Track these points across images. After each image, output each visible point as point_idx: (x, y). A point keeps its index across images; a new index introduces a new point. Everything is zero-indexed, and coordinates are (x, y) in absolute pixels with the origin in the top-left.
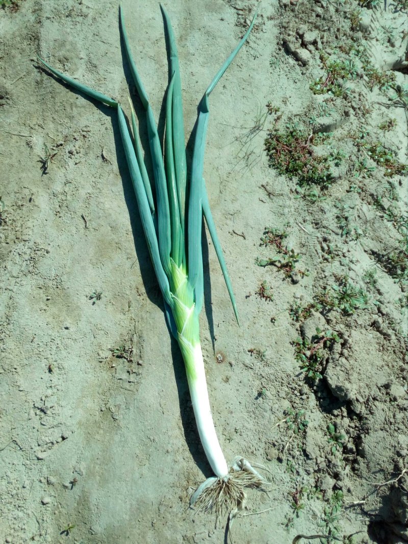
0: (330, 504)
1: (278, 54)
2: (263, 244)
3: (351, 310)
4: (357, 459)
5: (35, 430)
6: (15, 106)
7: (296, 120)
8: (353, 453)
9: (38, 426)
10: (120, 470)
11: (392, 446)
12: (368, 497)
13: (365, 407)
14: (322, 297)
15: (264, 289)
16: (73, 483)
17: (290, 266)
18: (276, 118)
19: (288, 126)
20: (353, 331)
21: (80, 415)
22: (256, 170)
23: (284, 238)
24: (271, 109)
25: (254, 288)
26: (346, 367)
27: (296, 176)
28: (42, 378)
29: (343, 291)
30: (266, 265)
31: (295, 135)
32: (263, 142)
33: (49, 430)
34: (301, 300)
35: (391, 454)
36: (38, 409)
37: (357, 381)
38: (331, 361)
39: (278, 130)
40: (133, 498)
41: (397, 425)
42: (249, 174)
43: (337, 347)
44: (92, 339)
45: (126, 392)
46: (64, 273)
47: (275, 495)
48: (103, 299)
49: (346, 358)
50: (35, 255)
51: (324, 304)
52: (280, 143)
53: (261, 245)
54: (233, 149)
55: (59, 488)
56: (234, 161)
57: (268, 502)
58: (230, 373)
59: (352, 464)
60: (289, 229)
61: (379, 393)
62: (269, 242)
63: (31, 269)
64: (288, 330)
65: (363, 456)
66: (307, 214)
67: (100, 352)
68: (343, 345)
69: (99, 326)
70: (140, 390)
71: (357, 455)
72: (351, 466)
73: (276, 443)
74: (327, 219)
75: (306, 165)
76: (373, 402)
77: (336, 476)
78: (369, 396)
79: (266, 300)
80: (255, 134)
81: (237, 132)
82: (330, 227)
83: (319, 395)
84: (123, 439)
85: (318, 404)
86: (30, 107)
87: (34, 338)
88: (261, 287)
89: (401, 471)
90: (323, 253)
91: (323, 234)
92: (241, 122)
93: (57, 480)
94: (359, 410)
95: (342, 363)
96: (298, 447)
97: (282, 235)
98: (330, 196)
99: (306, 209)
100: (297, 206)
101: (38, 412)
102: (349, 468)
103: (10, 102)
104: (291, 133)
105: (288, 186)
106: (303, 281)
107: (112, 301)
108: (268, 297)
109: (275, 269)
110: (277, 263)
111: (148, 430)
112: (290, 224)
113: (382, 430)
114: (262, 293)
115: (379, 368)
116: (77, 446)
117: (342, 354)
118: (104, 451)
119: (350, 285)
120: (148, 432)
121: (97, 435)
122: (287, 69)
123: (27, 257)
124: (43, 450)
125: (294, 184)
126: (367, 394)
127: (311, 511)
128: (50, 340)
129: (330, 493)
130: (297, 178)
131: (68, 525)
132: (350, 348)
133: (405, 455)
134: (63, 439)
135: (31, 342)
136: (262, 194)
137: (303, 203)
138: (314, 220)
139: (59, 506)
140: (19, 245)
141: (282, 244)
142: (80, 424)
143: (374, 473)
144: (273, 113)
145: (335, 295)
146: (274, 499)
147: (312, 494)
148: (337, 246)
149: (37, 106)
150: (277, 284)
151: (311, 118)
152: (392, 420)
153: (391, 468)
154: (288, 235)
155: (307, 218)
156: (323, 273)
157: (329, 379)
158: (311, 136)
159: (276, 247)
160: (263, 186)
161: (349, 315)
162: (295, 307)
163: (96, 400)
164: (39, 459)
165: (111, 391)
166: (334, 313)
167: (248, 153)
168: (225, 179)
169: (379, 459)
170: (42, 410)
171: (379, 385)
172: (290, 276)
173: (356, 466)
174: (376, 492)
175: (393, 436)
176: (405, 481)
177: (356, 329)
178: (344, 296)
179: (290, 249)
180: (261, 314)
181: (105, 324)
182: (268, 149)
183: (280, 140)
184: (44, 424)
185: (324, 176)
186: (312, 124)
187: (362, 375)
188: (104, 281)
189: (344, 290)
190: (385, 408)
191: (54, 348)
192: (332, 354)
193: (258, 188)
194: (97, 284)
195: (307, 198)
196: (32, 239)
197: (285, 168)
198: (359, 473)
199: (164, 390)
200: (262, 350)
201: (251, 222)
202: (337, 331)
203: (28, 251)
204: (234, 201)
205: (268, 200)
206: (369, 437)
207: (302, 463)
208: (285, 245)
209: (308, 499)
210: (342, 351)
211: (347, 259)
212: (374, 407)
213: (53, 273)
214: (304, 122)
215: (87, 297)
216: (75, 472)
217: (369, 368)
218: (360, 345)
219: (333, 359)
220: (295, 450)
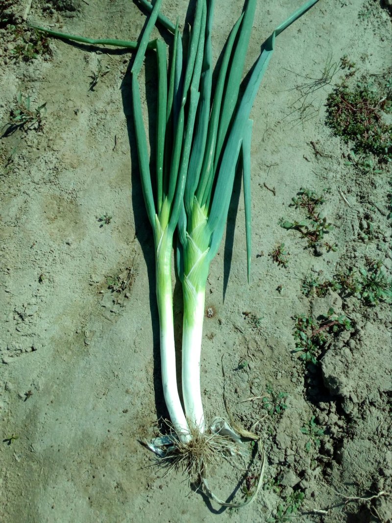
0: (286, 501)
1: (371, 5)
2: (293, 205)
3: (375, 300)
4: (332, 463)
5: (9, 334)
6: (83, 20)
7: (370, 80)
8: (329, 455)
9: (12, 330)
10: (76, 397)
11: (376, 461)
12: (331, 508)
13: (358, 409)
14: (344, 277)
15: (279, 252)
16: (28, 395)
17: (317, 236)
18: (348, 74)
19: (360, 84)
20: (369, 323)
21: (56, 331)
22: (310, 125)
23: (319, 204)
24: (344, 63)
25: (268, 248)
26: (348, 359)
27: (354, 140)
28: (30, 286)
29: (371, 277)
30: (291, 228)
31: (365, 96)
32: (327, 97)
33: (22, 337)
34: (319, 275)
35: (372, 470)
36: (18, 314)
37: (357, 378)
38: (332, 348)
39: (347, 87)
40: (80, 428)
41: (389, 439)
42: (300, 127)
43: (346, 335)
44: (90, 261)
45: (106, 320)
46: (81, 189)
47: (228, 472)
48: (112, 224)
49: (351, 350)
50: (60, 166)
51: (345, 286)
52: (345, 101)
53: (290, 205)
54: (290, 98)
55: (15, 396)
56: (287, 111)
57: (217, 477)
58: (217, 331)
59: (325, 467)
60: (327, 195)
61: (379, 399)
62: (301, 205)
63: (52, 178)
64: (293, 303)
65: (339, 462)
66: (354, 184)
67: (93, 276)
68: (353, 335)
69: (99, 249)
70: (119, 322)
71: (333, 459)
72: (322, 468)
73: (244, 418)
74: (376, 195)
75: (368, 130)
76: (369, 407)
77: (302, 474)
78: (366, 398)
79: (279, 265)
80: (319, 86)
81: (300, 81)
82: (377, 204)
83: (309, 381)
84: (88, 366)
85: (305, 391)
86: (98, 22)
87: (34, 244)
88: (277, 249)
89: (378, 492)
90: (360, 231)
91: (366, 210)
92: (308, 71)
93: (15, 388)
94: (350, 410)
95: (345, 353)
96: (268, 430)
97: (318, 200)
98: (388, 171)
99: (355, 178)
100: (345, 172)
101: (17, 317)
102: (320, 470)
103: (80, 15)
104: (361, 92)
105: (341, 149)
106: (327, 256)
107: (120, 228)
108: (282, 263)
109: (299, 235)
110: (303, 229)
111: (115, 364)
112: (331, 190)
113: (369, 440)
114: (276, 256)
115: (387, 371)
116: (42, 360)
117: (347, 344)
118: (66, 372)
119: (381, 272)
120: (114, 366)
121: (65, 355)
122: (376, 25)
123: (52, 166)
124: (10, 355)
125: (349, 149)
126: (364, 395)
127: (262, 503)
128: (49, 251)
129: (289, 491)
130: (354, 142)
131: (13, 435)
132: (359, 340)
133: (388, 475)
134: (33, 350)
135: (31, 248)
136: (309, 152)
137: (352, 171)
138: (360, 192)
139: (10, 413)
140: (48, 153)
141: (315, 209)
142: (52, 339)
143: (346, 484)
144: (347, 69)
145: (361, 280)
146: (225, 476)
147: (269, 485)
148: (379, 227)
149: (104, 23)
150: (297, 251)
151: (389, 82)
152: (385, 432)
153: (367, 485)
154: (324, 201)
155: (353, 189)
156: (353, 252)
157: (324, 366)
158: (383, 100)
159: (307, 212)
160: (312, 143)
161: (371, 306)
162: (309, 280)
163: (74, 321)
164: (4, 362)
165: (92, 316)
166: (354, 300)
167: (306, 106)
168: (272, 127)
169: (357, 471)
170: (21, 316)
171: (382, 390)
172: (314, 247)
173: (329, 470)
174: (343, 506)
175: (381, 450)
176: (380, 505)
177: (374, 323)
178: (370, 284)
179: (323, 218)
180: (268, 278)
181: (106, 249)
182: (329, 105)
183: (346, 97)
184: (19, 329)
185: (385, 147)
186: (388, 88)
187: (365, 374)
188: (118, 206)
189: (373, 277)
190: (381, 417)
191: (51, 259)
192: (336, 341)
193: (306, 144)
194: (110, 208)
195: (359, 166)
196: (62, 150)
197: (343, 128)
198: (329, 479)
199: (143, 329)
200: (258, 317)
201: (287, 179)
202: (351, 319)
203: (55, 161)
204: (275, 153)
205: (314, 159)
206: (352, 443)
207: (268, 448)
208: (318, 211)
209: (263, 488)
210: (348, 341)
211: (387, 244)
212: (368, 412)
213: (71, 187)
214: (380, 84)
215: (97, 218)
216: (32, 385)
217: (376, 368)
218: (373, 340)
219: (335, 346)
220: (264, 432)
